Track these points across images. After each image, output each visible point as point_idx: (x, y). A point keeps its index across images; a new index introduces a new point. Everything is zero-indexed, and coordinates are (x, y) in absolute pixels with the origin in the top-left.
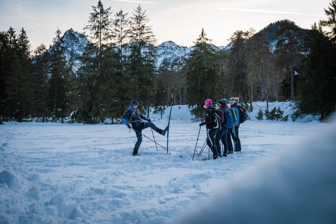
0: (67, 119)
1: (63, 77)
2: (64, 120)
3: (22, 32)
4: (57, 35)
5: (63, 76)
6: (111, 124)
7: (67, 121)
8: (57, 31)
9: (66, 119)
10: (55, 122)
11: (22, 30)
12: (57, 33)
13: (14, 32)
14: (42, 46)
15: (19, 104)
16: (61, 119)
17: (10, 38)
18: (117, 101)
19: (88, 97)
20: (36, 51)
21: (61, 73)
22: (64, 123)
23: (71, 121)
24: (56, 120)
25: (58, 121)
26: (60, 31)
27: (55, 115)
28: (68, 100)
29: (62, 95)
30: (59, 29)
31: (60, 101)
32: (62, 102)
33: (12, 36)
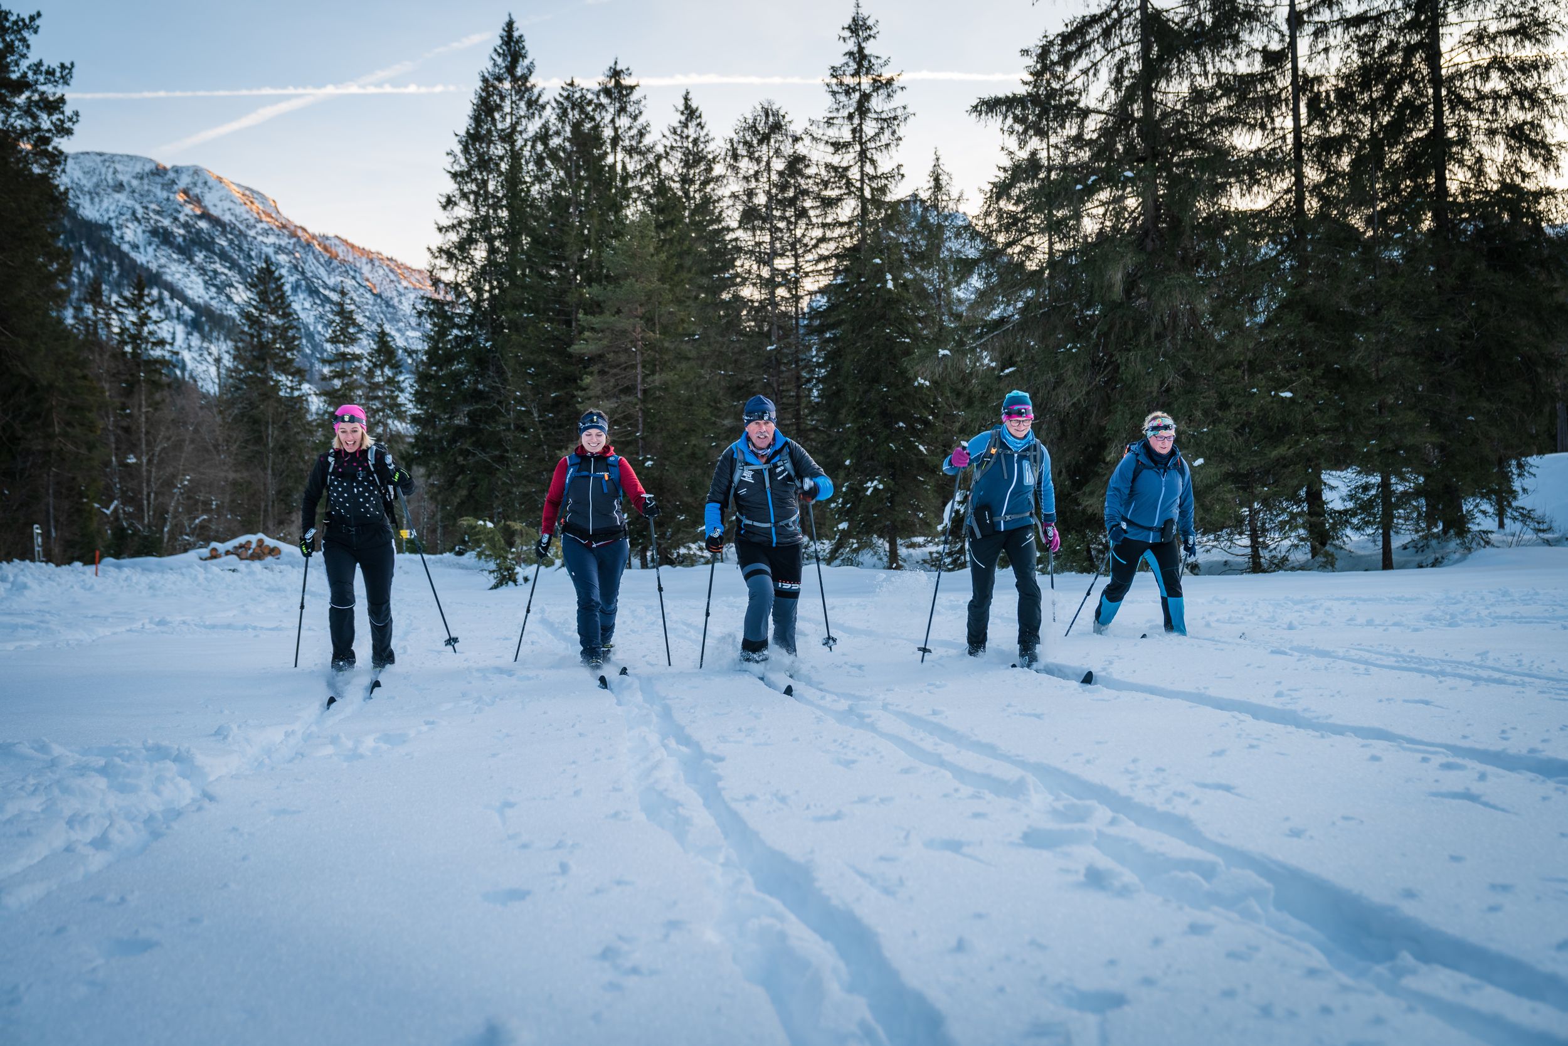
0: (920, 546)
1: (890, 285)
2: (903, 551)
3: (682, 113)
4: (851, 46)
5: (889, 277)
6: (1242, 572)
7: (917, 553)
8: (848, 21)
9: (913, 545)
10: (849, 562)
11: (683, 101)
12: (847, 34)
13: (632, 88)
14: (767, 115)
15: (649, 463)
16: (883, 545)
17: (613, 121)
18: (1288, 395)
19: (1072, 380)
20: (734, 150)
21: (878, 261)
22: (899, 567)
23: (950, 554)
24: (856, 551)
25: (866, 556)
26: (870, 22)
27: (851, 521)
28: (926, 423)
29: (884, 397)
30: (864, 12)
31: (873, 435)
32: (888, 439)
33: (622, 110)
